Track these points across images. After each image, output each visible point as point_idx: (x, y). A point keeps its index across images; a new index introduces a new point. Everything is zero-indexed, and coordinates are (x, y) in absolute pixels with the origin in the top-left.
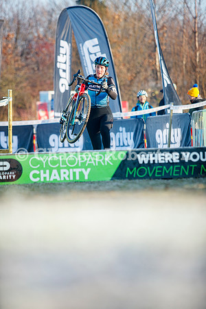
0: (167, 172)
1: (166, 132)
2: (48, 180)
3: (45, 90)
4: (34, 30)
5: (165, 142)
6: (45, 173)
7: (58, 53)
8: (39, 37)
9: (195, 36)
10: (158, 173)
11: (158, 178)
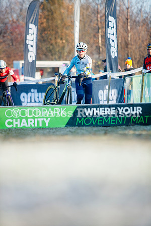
0: (106, 121)
1: (106, 92)
2: (19, 126)
3: (17, 60)
4: (9, 16)
5: (105, 100)
6: (16, 121)
7: (27, 33)
8: (13, 21)
9: (128, 22)
10: (100, 122)
11: (100, 126)
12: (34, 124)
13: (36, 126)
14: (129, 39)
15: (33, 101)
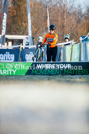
0: (50, 72)
9: (64, 13)
12: (7, 73)
13: (8, 74)
14: (65, 24)
15: (7, 59)
